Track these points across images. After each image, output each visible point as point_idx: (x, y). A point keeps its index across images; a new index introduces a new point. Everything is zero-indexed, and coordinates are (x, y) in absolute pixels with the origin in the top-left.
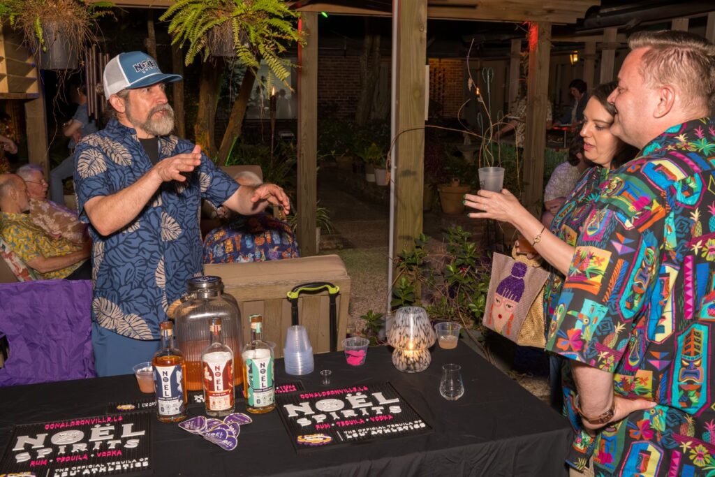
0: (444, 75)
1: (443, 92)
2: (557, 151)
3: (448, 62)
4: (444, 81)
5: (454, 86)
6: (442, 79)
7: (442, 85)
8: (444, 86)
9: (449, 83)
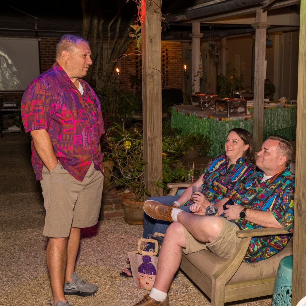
0: (167, 54)
1: (167, 67)
2: (220, 120)
3: (170, 44)
4: (167, 59)
5: (175, 63)
6: (165, 57)
7: (165, 62)
8: (167, 63)
9: (171, 61)
